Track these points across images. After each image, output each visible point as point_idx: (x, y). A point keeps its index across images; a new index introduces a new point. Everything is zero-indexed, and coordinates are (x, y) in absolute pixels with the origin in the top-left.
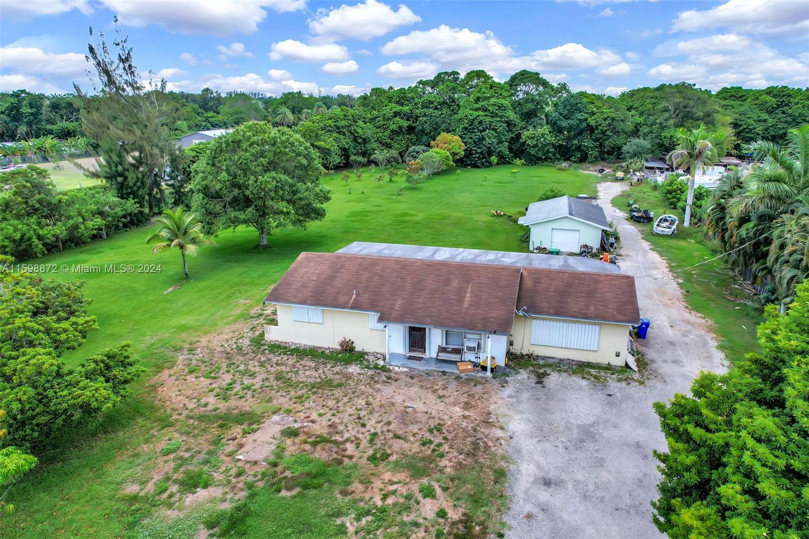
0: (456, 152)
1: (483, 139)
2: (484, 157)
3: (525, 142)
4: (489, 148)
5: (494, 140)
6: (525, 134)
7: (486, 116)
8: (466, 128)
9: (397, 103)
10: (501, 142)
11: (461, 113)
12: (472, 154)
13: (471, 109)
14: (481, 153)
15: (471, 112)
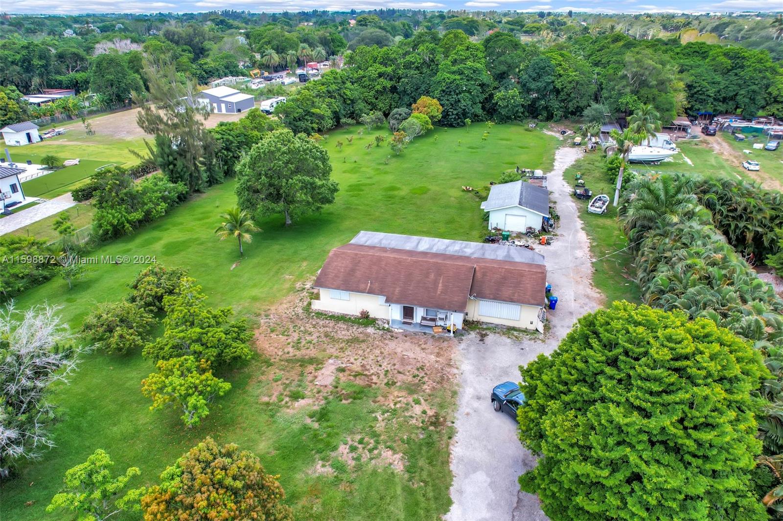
0: (434, 115)
1: (459, 101)
2: (459, 118)
3: (497, 103)
4: (464, 110)
5: (468, 103)
6: (498, 95)
7: (462, 79)
8: (444, 91)
9: (381, 63)
10: (475, 104)
11: (439, 76)
12: (449, 115)
13: (448, 72)
14: (457, 114)
15: (449, 75)
